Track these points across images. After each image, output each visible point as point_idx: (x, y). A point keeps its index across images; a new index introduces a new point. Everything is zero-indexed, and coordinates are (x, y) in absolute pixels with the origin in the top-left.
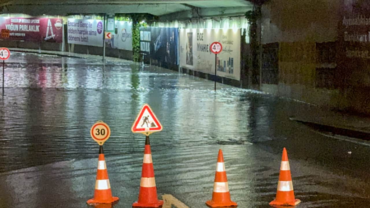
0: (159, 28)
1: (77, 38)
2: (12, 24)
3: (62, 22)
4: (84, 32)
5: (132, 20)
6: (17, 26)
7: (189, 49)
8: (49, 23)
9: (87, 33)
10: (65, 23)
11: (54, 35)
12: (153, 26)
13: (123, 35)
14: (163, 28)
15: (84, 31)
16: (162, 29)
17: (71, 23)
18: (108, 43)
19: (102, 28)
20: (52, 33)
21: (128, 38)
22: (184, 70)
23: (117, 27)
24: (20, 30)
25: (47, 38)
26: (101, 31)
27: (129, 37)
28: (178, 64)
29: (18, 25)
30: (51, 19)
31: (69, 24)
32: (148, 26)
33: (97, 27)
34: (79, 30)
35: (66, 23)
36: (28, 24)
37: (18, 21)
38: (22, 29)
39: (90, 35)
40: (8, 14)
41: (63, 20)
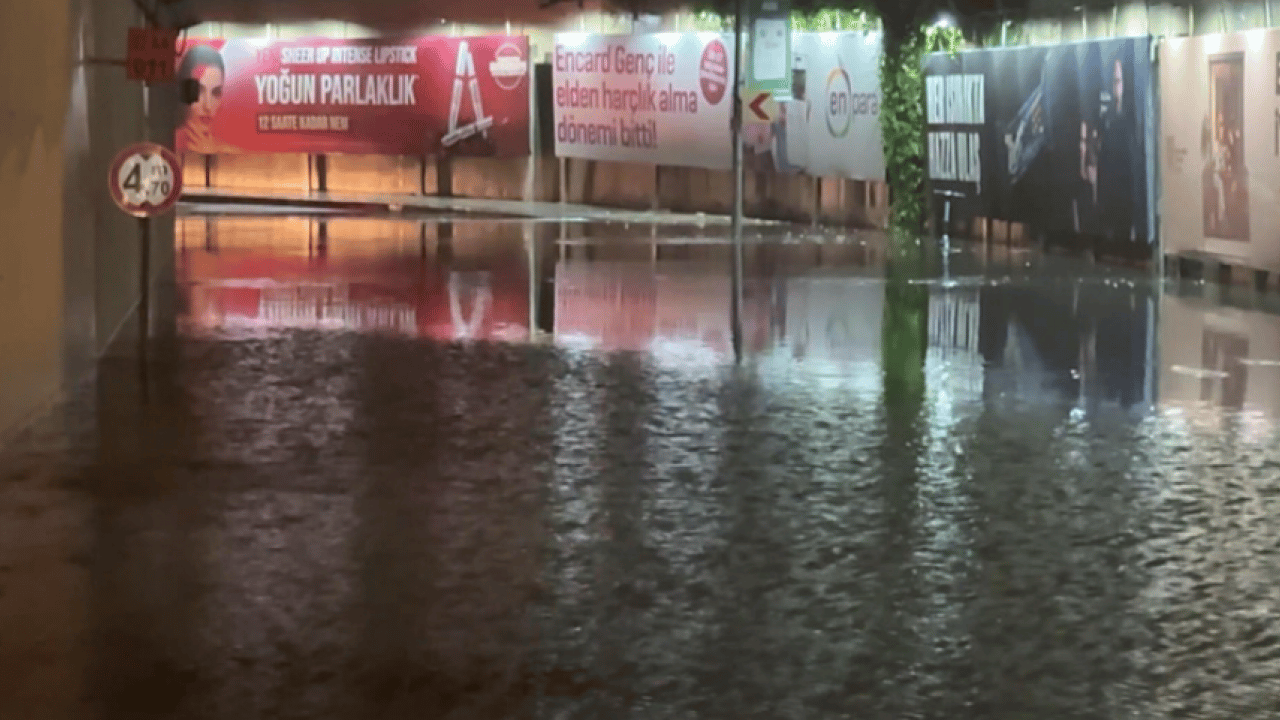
0: (1029, 51)
1: (601, 127)
2: (285, 71)
3: (526, 51)
4: (635, 100)
5: (879, 22)
6: (308, 81)
7: (1217, 149)
8: (464, 61)
9: (651, 99)
10: (538, 58)
11: (490, 119)
12: (997, 42)
13: (833, 103)
14: (1057, 48)
15: (633, 93)
16: (1048, 57)
17: (569, 54)
18: (758, 150)
19: (725, 75)
20: (477, 107)
21: (859, 116)
22: (1188, 268)
23: (800, 66)
24: (323, 100)
25: (454, 133)
26: (721, 89)
27: (864, 112)
28: (1151, 237)
29: (313, 78)
30: (471, 41)
31: (562, 63)
32: (967, 49)
33: (702, 67)
34: (610, 86)
35: (548, 55)
36: (362, 71)
37: (315, 56)
38: (334, 97)
39: (664, 109)
40: (268, 27)
41: (532, 42)
